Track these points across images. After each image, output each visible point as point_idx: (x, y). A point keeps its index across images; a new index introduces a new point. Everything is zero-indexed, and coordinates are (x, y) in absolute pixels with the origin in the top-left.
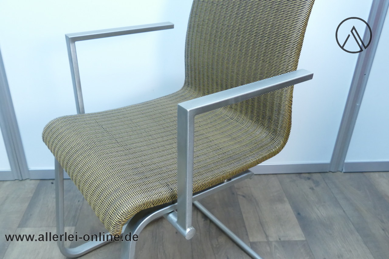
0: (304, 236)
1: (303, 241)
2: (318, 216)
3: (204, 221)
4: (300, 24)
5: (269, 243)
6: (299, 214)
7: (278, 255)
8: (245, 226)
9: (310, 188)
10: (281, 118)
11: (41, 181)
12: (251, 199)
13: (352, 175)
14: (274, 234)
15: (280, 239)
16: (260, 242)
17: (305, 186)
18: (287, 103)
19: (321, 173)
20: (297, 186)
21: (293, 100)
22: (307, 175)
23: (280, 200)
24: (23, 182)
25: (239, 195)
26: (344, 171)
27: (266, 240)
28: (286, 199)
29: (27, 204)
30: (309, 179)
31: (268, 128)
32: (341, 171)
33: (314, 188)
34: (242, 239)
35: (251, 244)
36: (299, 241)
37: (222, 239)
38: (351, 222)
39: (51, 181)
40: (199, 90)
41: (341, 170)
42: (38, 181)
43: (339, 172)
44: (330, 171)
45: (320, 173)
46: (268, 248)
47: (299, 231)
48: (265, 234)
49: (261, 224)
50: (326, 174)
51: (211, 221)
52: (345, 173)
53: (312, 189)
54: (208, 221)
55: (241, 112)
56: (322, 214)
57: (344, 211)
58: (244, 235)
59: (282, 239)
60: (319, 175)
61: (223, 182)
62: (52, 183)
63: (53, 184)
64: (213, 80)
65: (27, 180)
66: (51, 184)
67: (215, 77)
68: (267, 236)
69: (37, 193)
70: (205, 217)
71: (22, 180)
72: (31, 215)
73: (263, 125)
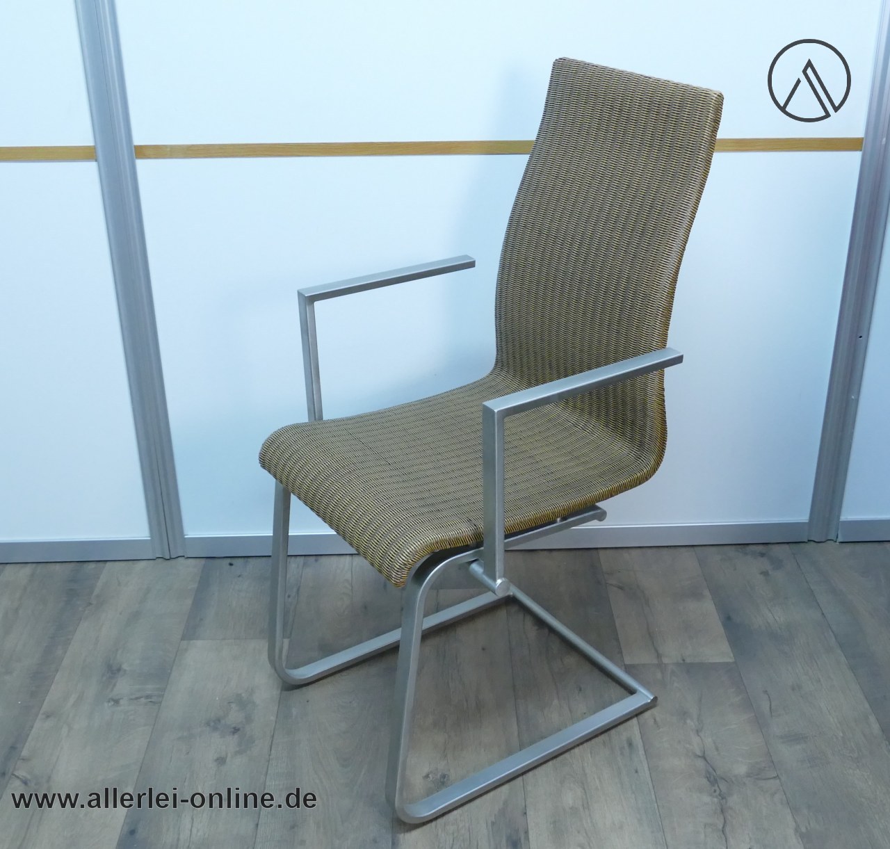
0: (732, 655)
1: (727, 664)
2: (768, 622)
3: (537, 630)
4: (666, 281)
5: (661, 666)
6: (729, 618)
7: (676, 684)
8: (618, 640)
9: (761, 573)
10: (649, 423)
11: (208, 560)
12: (635, 593)
13: (858, 547)
14: (672, 652)
15: (684, 660)
16: (644, 665)
17: (751, 568)
18: (654, 398)
19: (791, 545)
20: (735, 569)
21: (666, 393)
22: (760, 548)
23: (695, 594)
24: (173, 562)
25: (611, 585)
26: (840, 539)
27: (655, 661)
28: (707, 593)
29: (189, 602)
30: (762, 555)
31: (632, 439)
32: (835, 539)
33: (770, 573)
34: (610, 658)
35: (626, 668)
36: (720, 663)
37: (571, 660)
38: (833, 632)
39: (229, 561)
40: (522, 377)
41: (832, 536)
42: (203, 561)
43: (832, 542)
44: (809, 541)
45: (788, 543)
46: (659, 676)
47: (725, 646)
48: (657, 651)
49: (651, 637)
50: (802, 545)
51: (552, 630)
52: (844, 544)
53: (765, 574)
54: (546, 631)
55: (590, 413)
56: (777, 618)
57: (823, 614)
58: (615, 653)
59: (688, 661)
60: (786, 546)
61: (554, 522)
62: (231, 564)
63: (233, 567)
64: (543, 358)
65: (180, 559)
66: (229, 566)
67: (546, 355)
68: (659, 656)
69: (204, 583)
70: (540, 623)
71: (171, 558)
72: (201, 620)
73: (623, 434)
